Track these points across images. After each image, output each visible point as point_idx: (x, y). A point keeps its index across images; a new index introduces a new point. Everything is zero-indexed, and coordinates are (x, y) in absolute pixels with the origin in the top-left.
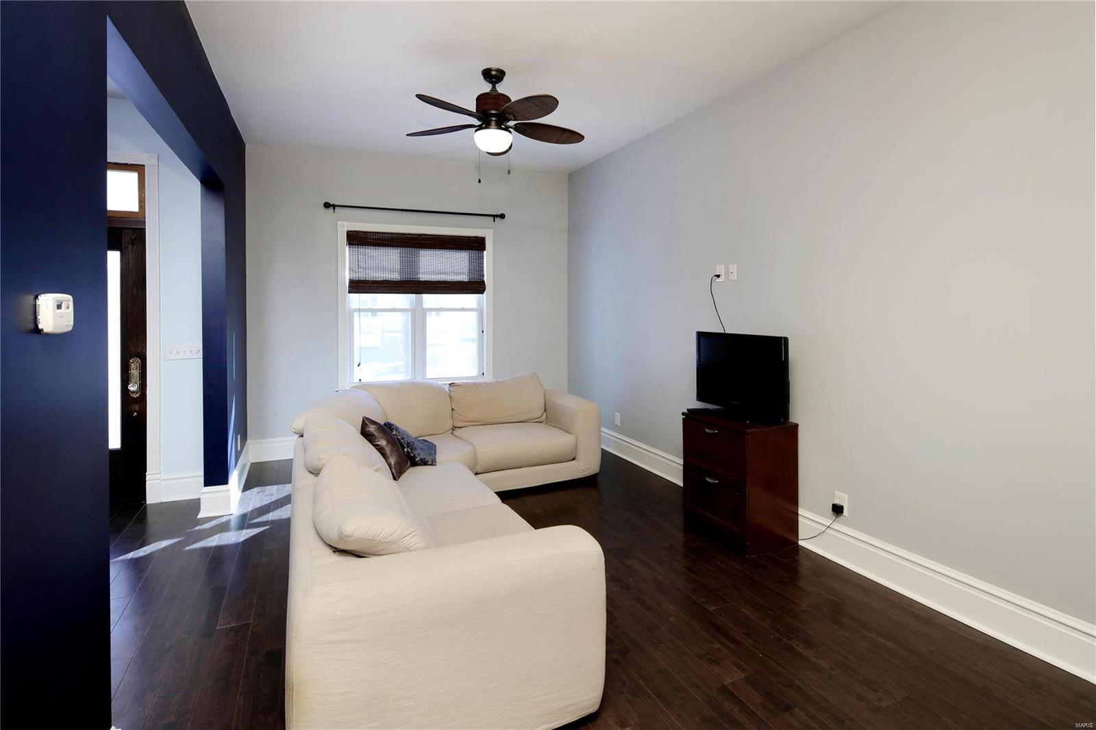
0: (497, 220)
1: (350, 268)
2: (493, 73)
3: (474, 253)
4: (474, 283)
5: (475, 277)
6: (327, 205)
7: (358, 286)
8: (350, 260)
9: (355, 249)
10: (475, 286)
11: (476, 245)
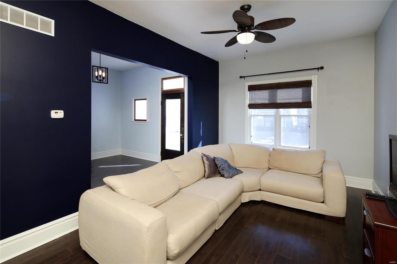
0: (320, 70)
1: (249, 100)
2: (246, 7)
3: (305, 89)
4: (305, 103)
5: (306, 100)
6: (241, 77)
7: (252, 106)
8: (249, 96)
9: (251, 92)
10: (306, 104)
11: (307, 84)
